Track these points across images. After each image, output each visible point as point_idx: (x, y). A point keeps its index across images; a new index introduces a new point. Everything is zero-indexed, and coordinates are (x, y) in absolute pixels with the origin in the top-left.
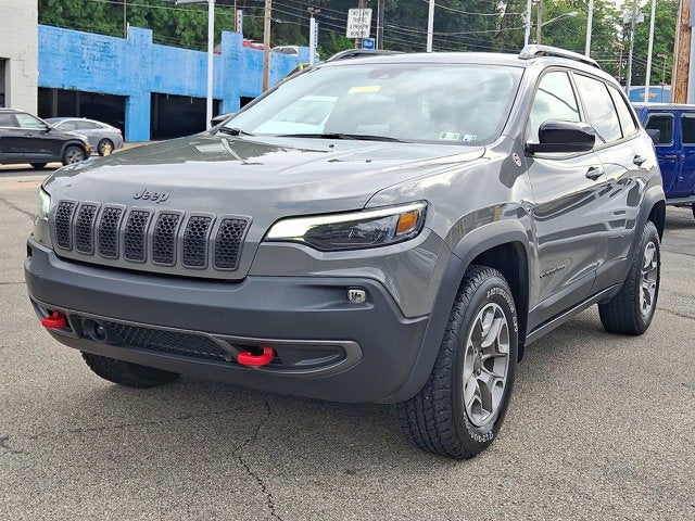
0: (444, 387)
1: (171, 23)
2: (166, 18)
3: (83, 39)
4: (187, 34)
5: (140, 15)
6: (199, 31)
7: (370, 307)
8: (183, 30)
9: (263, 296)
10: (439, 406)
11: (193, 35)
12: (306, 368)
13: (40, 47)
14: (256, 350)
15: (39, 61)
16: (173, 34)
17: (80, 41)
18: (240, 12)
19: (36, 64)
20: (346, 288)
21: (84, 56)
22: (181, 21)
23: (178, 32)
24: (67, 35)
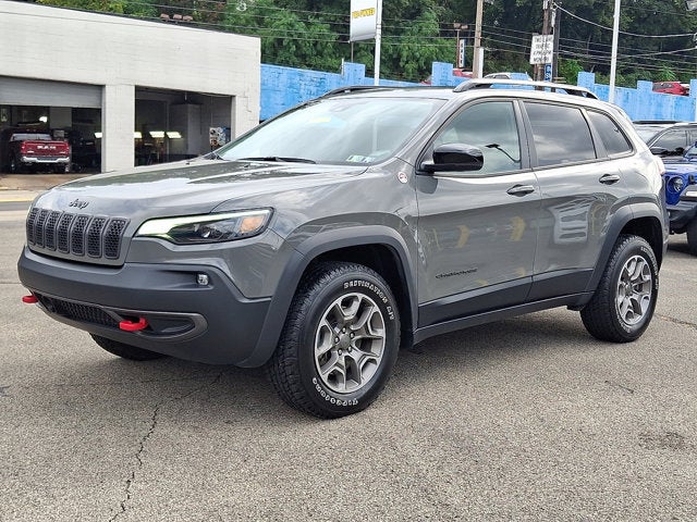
0: (291, 355)
1: (395, 56)
2: (391, 51)
3: (301, 75)
4: (411, 66)
5: (366, 50)
6: (422, 63)
7: (211, 288)
8: (407, 62)
9: (136, 278)
10: (289, 370)
11: (416, 66)
12: (172, 335)
13: (262, 84)
14: (134, 319)
15: (261, 97)
16: (398, 67)
17: (298, 78)
18: (462, 42)
19: (259, 100)
20: (196, 274)
21: (302, 91)
22: (405, 54)
23: (401, 64)
24: (286, 73)
